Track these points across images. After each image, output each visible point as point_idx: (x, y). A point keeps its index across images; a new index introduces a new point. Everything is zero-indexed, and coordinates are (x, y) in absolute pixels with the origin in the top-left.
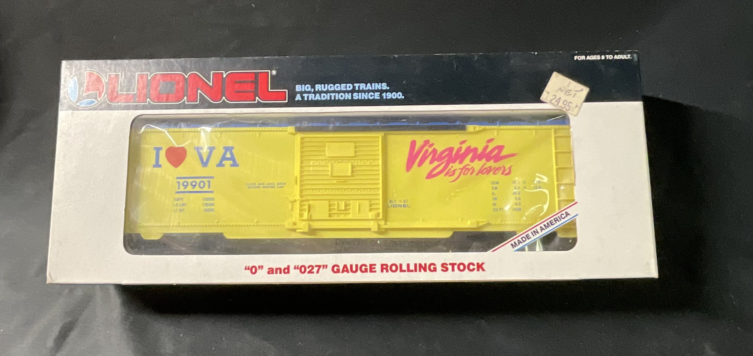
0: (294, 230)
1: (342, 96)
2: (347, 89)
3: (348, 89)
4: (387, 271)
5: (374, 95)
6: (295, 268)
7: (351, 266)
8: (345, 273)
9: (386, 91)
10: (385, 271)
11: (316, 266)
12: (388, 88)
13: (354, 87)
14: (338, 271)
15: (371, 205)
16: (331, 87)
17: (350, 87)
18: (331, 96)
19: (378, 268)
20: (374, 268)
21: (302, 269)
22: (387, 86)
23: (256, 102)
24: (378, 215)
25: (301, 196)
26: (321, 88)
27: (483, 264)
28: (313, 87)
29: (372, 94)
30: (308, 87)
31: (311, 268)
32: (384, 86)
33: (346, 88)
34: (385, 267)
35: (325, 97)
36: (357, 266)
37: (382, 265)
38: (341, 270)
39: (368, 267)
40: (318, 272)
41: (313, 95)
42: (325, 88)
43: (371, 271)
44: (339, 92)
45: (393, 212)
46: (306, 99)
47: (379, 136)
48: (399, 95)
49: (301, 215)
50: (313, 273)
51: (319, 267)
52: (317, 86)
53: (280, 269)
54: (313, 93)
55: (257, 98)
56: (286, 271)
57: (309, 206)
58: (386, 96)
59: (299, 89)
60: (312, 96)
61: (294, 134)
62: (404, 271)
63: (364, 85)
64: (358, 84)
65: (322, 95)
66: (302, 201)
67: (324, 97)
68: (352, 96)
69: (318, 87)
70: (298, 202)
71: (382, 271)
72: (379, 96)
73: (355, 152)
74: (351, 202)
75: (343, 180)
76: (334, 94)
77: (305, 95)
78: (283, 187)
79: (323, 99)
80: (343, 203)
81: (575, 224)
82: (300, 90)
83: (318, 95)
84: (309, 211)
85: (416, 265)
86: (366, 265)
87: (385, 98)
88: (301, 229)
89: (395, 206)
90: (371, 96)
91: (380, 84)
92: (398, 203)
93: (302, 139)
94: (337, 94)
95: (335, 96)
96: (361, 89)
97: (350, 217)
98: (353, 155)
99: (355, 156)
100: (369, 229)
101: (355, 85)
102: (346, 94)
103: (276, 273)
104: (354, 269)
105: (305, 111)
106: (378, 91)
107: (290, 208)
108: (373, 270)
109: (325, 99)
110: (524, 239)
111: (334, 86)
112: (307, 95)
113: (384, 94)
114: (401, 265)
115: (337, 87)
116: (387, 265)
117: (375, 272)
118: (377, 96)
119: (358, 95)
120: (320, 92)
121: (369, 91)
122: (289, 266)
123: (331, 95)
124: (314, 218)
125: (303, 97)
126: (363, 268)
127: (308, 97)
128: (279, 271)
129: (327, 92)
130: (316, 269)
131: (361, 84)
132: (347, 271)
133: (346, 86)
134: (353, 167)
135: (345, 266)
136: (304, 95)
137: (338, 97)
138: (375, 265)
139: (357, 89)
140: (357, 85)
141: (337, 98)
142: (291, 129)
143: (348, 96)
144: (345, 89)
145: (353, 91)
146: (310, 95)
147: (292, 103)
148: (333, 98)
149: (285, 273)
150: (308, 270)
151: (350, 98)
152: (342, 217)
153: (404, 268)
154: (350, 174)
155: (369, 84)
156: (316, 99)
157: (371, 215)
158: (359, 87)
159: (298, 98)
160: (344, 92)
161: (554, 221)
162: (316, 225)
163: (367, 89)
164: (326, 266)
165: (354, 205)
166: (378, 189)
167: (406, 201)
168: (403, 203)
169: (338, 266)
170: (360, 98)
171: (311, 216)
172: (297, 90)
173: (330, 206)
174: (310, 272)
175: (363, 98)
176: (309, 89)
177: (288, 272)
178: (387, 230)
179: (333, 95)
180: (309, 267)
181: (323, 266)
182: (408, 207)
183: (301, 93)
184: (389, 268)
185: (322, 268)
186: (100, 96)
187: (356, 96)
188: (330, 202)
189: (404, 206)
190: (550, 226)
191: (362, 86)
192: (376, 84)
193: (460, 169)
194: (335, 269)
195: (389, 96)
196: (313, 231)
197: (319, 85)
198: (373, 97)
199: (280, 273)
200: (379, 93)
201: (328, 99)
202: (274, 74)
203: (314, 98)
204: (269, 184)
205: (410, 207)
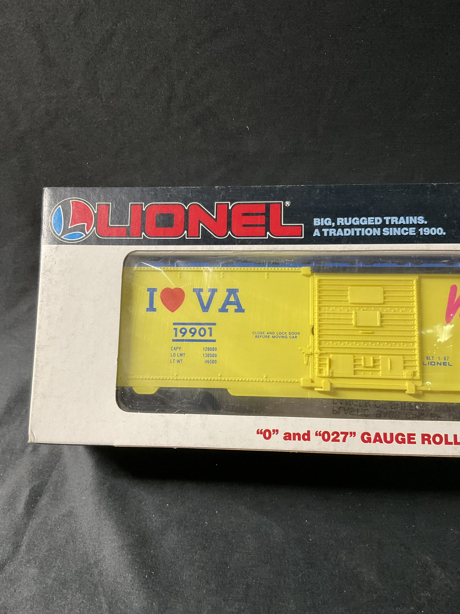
0: (312, 388)
1: (369, 232)
2: (375, 223)
3: (377, 223)
4: (430, 443)
5: (408, 231)
6: (316, 435)
7: (385, 435)
8: (378, 443)
9: (423, 226)
10: (426, 442)
11: (342, 433)
12: (426, 222)
13: (384, 221)
14: (369, 440)
15: (405, 362)
16: (355, 221)
17: (378, 221)
18: (355, 232)
19: (418, 439)
20: (414, 439)
21: (325, 436)
22: (425, 219)
23: (267, 238)
24: (414, 374)
25: (320, 349)
26: (344, 222)
28: (334, 221)
29: (406, 229)
30: (328, 221)
31: (335, 435)
32: (421, 220)
33: (374, 222)
34: (426, 437)
35: (350, 232)
36: (392, 435)
37: (423, 435)
38: (372, 440)
39: (406, 437)
40: (344, 440)
41: (335, 230)
42: (348, 222)
43: (409, 442)
44: (366, 227)
46: (326, 235)
48: (440, 231)
49: (320, 371)
50: (338, 441)
51: (346, 434)
52: (338, 219)
53: (298, 434)
54: (334, 228)
55: (268, 233)
56: (306, 437)
57: (330, 361)
58: (424, 232)
59: (317, 223)
60: (333, 231)
62: (451, 443)
63: (397, 218)
64: (389, 218)
65: (345, 230)
66: (321, 354)
67: (347, 232)
68: (382, 232)
69: (340, 221)
71: (423, 443)
72: (414, 231)
73: (384, 299)
74: (380, 357)
75: (369, 330)
76: (360, 229)
77: (325, 231)
78: (296, 337)
79: (346, 234)
80: (372, 358)
82: (319, 224)
83: (340, 230)
84: (330, 366)
86: (403, 435)
87: (421, 234)
88: (322, 388)
89: (432, 364)
90: (405, 231)
91: (415, 217)
92: (436, 360)
93: (319, 281)
94: (363, 229)
95: (360, 232)
96: (392, 223)
97: (380, 375)
98: (382, 302)
99: (384, 303)
101: (385, 218)
102: (374, 229)
103: (294, 439)
104: (389, 439)
105: (325, 249)
106: (413, 225)
107: (305, 363)
108: (412, 441)
109: (348, 234)
111: (359, 220)
112: (328, 230)
113: (421, 230)
114: (446, 436)
115: (363, 220)
116: (429, 436)
117: (415, 443)
118: (412, 231)
119: (389, 231)
120: (343, 227)
121: (402, 226)
122: (309, 432)
123: (355, 230)
124: (335, 375)
125: (322, 233)
126: (400, 437)
127: (328, 232)
128: (297, 436)
129: (351, 226)
130: (341, 437)
131: (393, 218)
132: (381, 442)
133: (374, 220)
134: (382, 316)
135: (378, 435)
136: (323, 230)
137: (365, 232)
138: (414, 435)
139: (387, 223)
140: (387, 219)
141: (363, 234)
143: (377, 232)
144: (373, 223)
145: (383, 225)
146: (331, 230)
147: (309, 239)
148: (358, 234)
149: (304, 439)
150: (332, 437)
151: (379, 234)
152: (369, 375)
153: (451, 439)
155: (402, 218)
156: (338, 235)
158: (390, 220)
159: (317, 233)
160: (372, 227)
163: (400, 223)
164: (355, 433)
166: (414, 343)
167: (447, 358)
169: (369, 434)
170: (391, 234)
171: (332, 373)
172: (315, 224)
173: (355, 361)
174: (334, 440)
175: (394, 234)
176: (330, 223)
177: (309, 439)
179: (358, 230)
180: (333, 434)
181: (351, 433)
182: (449, 365)
183: (320, 228)
184: (431, 439)
185: (349, 435)
186: (88, 229)
187: (386, 232)
188: (354, 357)
189: (444, 364)
191: (394, 220)
192: (411, 217)
194: (366, 438)
195: (427, 231)
197: (342, 219)
198: (407, 233)
199: (299, 439)
200: (415, 229)
201: (353, 234)
202: (288, 205)
203: (335, 234)
204: (280, 333)
205: (452, 365)
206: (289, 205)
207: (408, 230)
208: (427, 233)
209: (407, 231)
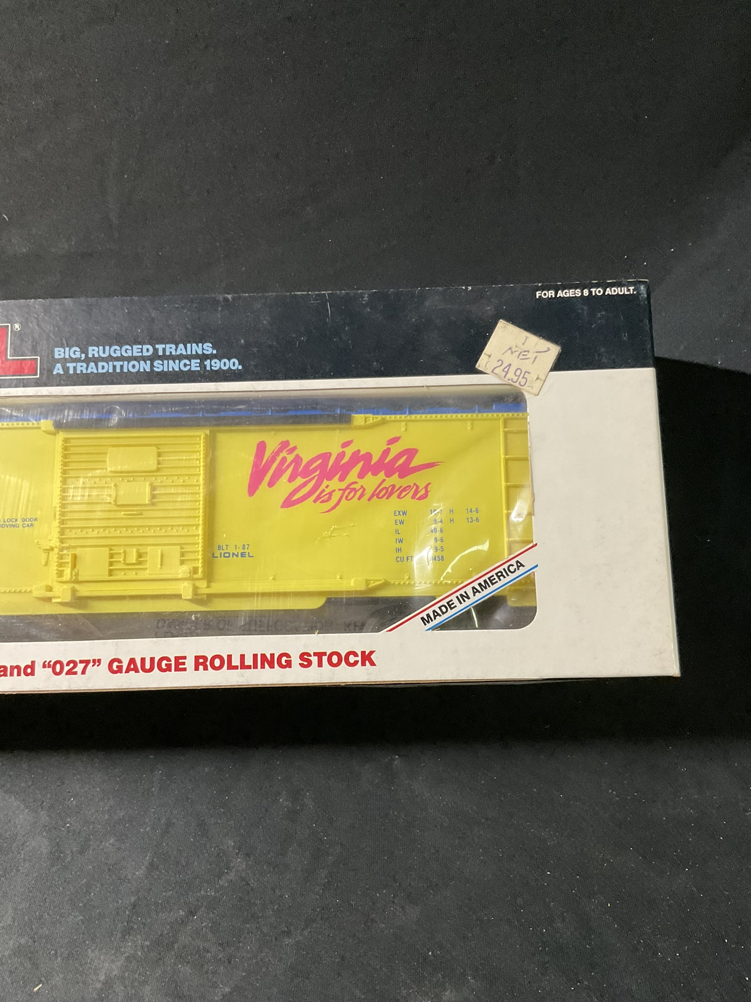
0: (49, 599)
1: (134, 366)
2: (142, 354)
3: (145, 354)
4: (206, 669)
5: (190, 365)
6: (44, 666)
7: (143, 660)
8: (132, 673)
9: (211, 357)
10: (201, 667)
11: (81, 662)
12: (215, 352)
13: (156, 350)
14: (120, 670)
15: (182, 554)
16: (115, 351)
17: (148, 350)
18: (114, 367)
19: (190, 663)
20: (184, 664)
21: (56, 667)
22: (213, 348)
24: (195, 570)
25: (62, 541)
26: (98, 352)
27: (372, 653)
28: (84, 351)
29: (187, 362)
30: (75, 352)
31: (72, 665)
32: (208, 348)
33: (142, 352)
34: (201, 661)
35: (105, 368)
36: (152, 659)
37: (197, 658)
38: (124, 670)
39: (173, 663)
40: (83, 672)
41: (84, 365)
42: (104, 352)
43: (177, 669)
44: (129, 359)
45: (223, 566)
46: (71, 372)
47: (200, 435)
48: (234, 364)
49: (60, 574)
50: (75, 673)
51: (87, 662)
52: (90, 348)
53: (18, 667)
54: (82, 361)
56: (29, 671)
57: (75, 557)
58: (211, 366)
59: (59, 355)
60: (82, 366)
61: (54, 434)
62: (236, 668)
63: (174, 346)
64: (163, 346)
65: (100, 364)
66: (62, 549)
67: (103, 367)
68: (152, 365)
69: (93, 351)
70: (56, 551)
71: (197, 669)
72: (198, 365)
73: (159, 463)
74: (149, 548)
75: (135, 510)
76: (121, 363)
77: (71, 365)
78: (32, 525)
79: (100, 371)
80: (135, 550)
81: (533, 583)
82: (62, 356)
83: (92, 364)
84: (74, 566)
85: (255, 656)
86: (168, 659)
87: (208, 368)
88: (59, 597)
89: (227, 555)
90: (185, 365)
91: (200, 345)
92: (231, 550)
93: (66, 440)
94: (126, 363)
95: (122, 366)
96: (168, 353)
97: (146, 575)
98: (154, 468)
99: (158, 470)
100: (178, 596)
101: (157, 346)
102: (142, 362)
103: (12, 674)
104: (148, 666)
105: (69, 392)
106: (197, 356)
107: (43, 562)
108: (181, 667)
109: (105, 371)
110: (444, 609)
111: (121, 350)
112: (74, 364)
113: (207, 363)
114: (230, 657)
115: (126, 350)
116: (205, 658)
117: (185, 669)
118: (195, 365)
119: (163, 365)
120: (96, 360)
121: (180, 357)
122: (33, 663)
123: (114, 364)
124: (80, 579)
125: (66, 369)
126: (164, 663)
127: (75, 368)
128: (16, 671)
129: (110, 358)
130: (80, 667)
131: (168, 346)
132: (137, 671)
133: (142, 349)
134: (153, 488)
135: (132, 661)
136: (68, 365)
137: (128, 367)
138: (185, 658)
139: (160, 353)
140: (160, 347)
141: (125, 370)
142: (47, 424)
143: (145, 367)
144: (140, 354)
145: (155, 357)
146: (79, 364)
147: (48, 379)
148: (118, 370)
149: (26, 674)
150: (66, 669)
151: (148, 370)
152: (132, 575)
153: (236, 662)
154: (147, 502)
155: (181, 346)
156: (89, 372)
157: (183, 571)
158: (164, 350)
159: (58, 369)
160: (136, 359)
161: (495, 577)
162: (84, 591)
163: (178, 353)
164: (99, 661)
165: (153, 554)
166: (197, 526)
167: (246, 547)
168: (241, 551)
169: (119, 661)
170: (166, 370)
171: (77, 575)
172: (57, 356)
173: (111, 556)
174: (69, 673)
175: (171, 369)
176: (78, 355)
177: (32, 674)
178: (211, 596)
179: (118, 364)
180: (68, 664)
181: (94, 661)
182: (249, 556)
183: (64, 361)
184: (208, 663)
185: (91, 664)
187: (159, 366)
188: (111, 550)
189: (243, 555)
190: (489, 586)
191: (170, 349)
192: (194, 345)
193: (340, 490)
194: (114, 665)
195: (216, 365)
196: (79, 600)
197: (96, 348)
198: (188, 368)
199: (19, 674)
200: (199, 361)
201: (111, 371)
202: (17, 329)
203: (86, 370)
204: (9, 520)
205: (253, 557)
206: (19, 329)
207: (189, 363)
208: (216, 367)
209: (188, 365)
